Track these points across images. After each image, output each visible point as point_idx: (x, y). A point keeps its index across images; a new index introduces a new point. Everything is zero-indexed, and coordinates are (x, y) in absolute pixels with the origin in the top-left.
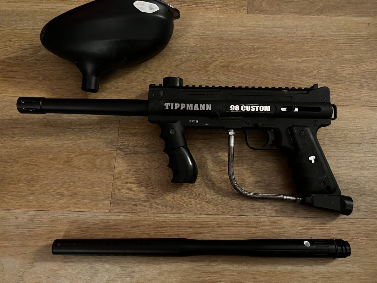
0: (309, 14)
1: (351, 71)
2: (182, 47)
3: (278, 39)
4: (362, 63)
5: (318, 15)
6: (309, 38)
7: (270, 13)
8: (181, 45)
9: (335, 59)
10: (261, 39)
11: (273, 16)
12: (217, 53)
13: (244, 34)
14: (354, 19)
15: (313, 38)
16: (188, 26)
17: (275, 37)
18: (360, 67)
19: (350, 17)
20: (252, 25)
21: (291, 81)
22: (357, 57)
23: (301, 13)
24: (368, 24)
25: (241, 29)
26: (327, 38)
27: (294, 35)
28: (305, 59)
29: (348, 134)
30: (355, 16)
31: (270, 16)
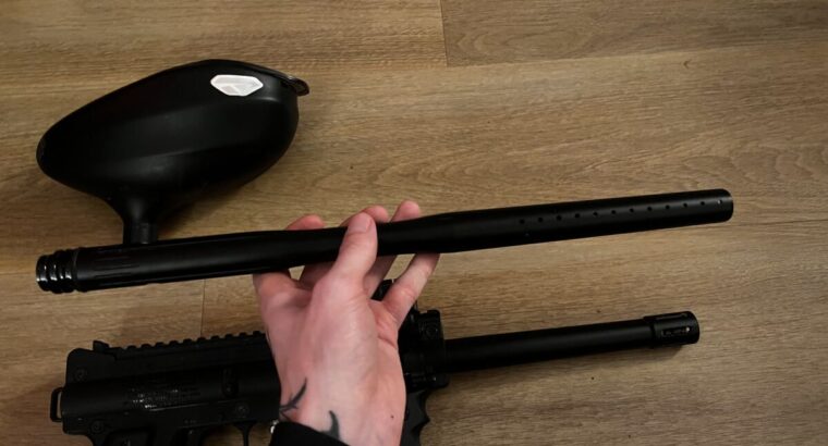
0: (569, 56)
1: (657, 162)
2: (322, 143)
3: (511, 110)
4: (677, 142)
5: (585, 56)
6: (569, 104)
7: (491, 60)
8: (321, 140)
9: (624, 140)
10: (477, 113)
11: (498, 66)
12: (392, 149)
13: (443, 107)
14: (656, 57)
15: (580, 102)
16: (333, 101)
17: (504, 108)
18: (676, 150)
19: (647, 53)
20: (459, 89)
21: (541, 193)
22: (667, 131)
23: (551, 56)
24: (685, 64)
25: (437, 97)
26: (605, 99)
27: (541, 100)
28: (566, 145)
29: (663, 288)
30: (658, 51)
31: (490, 66)
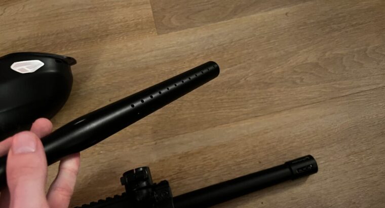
0: (223, 19)
1: (279, 71)
2: (92, 89)
3: (196, 54)
4: (289, 58)
5: (232, 18)
6: (227, 46)
7: (182, 28)
8: (91, 87)
9: (259, 62)
10: (177, 59)
11: (185, 31)
12: (132, 86)
13: (158, 58)
14: (270, 13)
15: (232, 44)
16: (96, 64)
17: (192, 54)
18: (289, 62)
19: (265, 11)
20: (166, 47)
21: (218, 98)
22: (282, 52)
23: (214, 21)
24: (286, 14)
25: (154, 53)
26: (246, 40)
27: (211, 46)
28: (228, 69)
29: (294, 142)
30: (270, 10)
31: (181, 31)
